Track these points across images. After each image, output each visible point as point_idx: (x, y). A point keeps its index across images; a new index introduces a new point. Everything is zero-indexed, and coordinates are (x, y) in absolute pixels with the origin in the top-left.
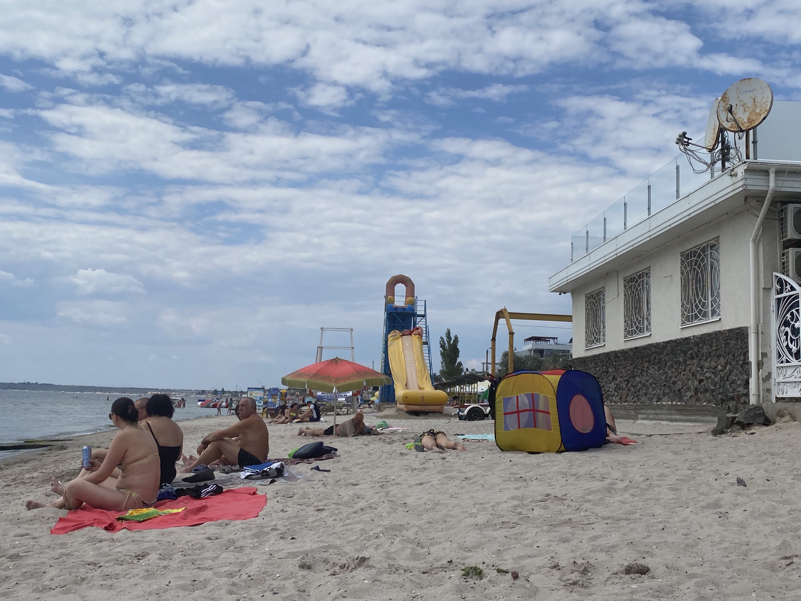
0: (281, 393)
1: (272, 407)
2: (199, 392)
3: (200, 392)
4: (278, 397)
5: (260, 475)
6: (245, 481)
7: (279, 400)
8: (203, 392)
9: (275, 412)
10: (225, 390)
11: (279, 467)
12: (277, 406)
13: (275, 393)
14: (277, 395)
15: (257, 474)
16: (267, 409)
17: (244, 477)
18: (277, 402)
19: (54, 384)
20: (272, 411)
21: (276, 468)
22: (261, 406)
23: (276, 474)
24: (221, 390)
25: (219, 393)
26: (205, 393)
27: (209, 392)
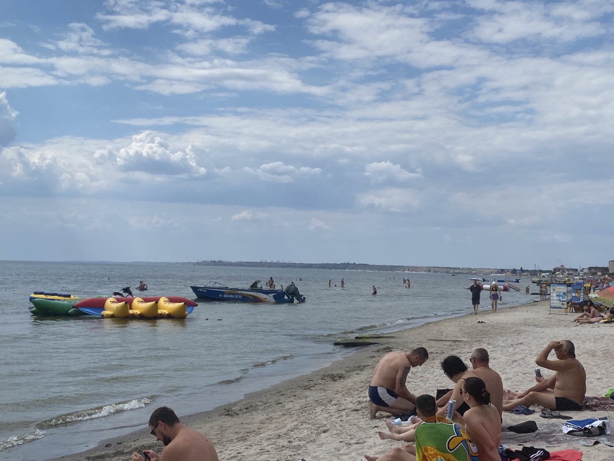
0: (585, 287)
1: (576, 302)
2: (498, 271)
3: (500, 271)
4: (582, 291)
5: (582, 432)
6: (569, 437)
7: (583, 294)
8: (502, 271)
9: (580, 306)
10: (524, 269)
11: (601, 425)
12: (581, 301)
13: (578, 287)
14: (580, 290)
15: (579, 431)
16: (572, 303)
17: (566, 432)
18: (581, 296)
19: (369, 264)
20: (576, 306)
21: (598, 427)
22: (565, 301)
23: (598, 432)
24: (520, 269)
25: (517, 272)
26: (504, 272)
27: (508, 271)
